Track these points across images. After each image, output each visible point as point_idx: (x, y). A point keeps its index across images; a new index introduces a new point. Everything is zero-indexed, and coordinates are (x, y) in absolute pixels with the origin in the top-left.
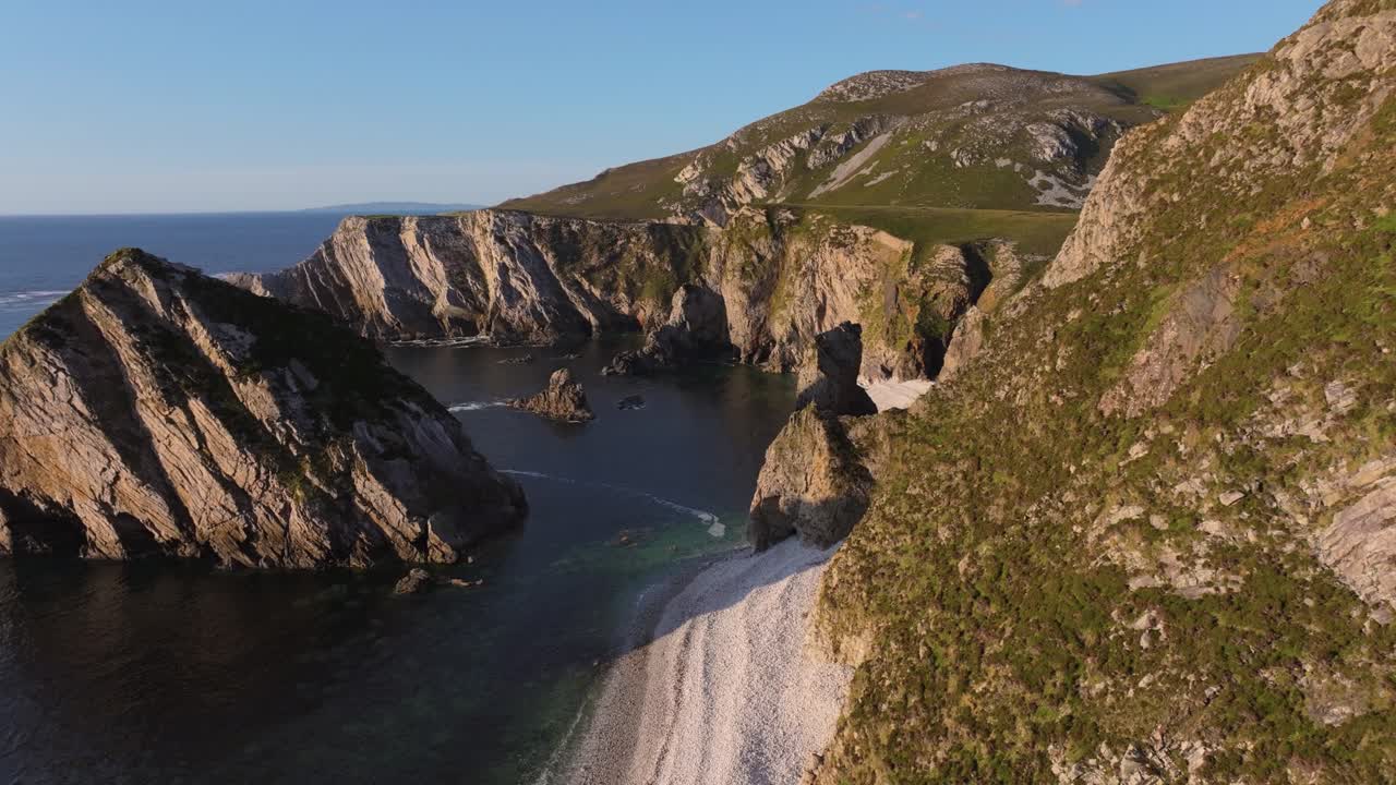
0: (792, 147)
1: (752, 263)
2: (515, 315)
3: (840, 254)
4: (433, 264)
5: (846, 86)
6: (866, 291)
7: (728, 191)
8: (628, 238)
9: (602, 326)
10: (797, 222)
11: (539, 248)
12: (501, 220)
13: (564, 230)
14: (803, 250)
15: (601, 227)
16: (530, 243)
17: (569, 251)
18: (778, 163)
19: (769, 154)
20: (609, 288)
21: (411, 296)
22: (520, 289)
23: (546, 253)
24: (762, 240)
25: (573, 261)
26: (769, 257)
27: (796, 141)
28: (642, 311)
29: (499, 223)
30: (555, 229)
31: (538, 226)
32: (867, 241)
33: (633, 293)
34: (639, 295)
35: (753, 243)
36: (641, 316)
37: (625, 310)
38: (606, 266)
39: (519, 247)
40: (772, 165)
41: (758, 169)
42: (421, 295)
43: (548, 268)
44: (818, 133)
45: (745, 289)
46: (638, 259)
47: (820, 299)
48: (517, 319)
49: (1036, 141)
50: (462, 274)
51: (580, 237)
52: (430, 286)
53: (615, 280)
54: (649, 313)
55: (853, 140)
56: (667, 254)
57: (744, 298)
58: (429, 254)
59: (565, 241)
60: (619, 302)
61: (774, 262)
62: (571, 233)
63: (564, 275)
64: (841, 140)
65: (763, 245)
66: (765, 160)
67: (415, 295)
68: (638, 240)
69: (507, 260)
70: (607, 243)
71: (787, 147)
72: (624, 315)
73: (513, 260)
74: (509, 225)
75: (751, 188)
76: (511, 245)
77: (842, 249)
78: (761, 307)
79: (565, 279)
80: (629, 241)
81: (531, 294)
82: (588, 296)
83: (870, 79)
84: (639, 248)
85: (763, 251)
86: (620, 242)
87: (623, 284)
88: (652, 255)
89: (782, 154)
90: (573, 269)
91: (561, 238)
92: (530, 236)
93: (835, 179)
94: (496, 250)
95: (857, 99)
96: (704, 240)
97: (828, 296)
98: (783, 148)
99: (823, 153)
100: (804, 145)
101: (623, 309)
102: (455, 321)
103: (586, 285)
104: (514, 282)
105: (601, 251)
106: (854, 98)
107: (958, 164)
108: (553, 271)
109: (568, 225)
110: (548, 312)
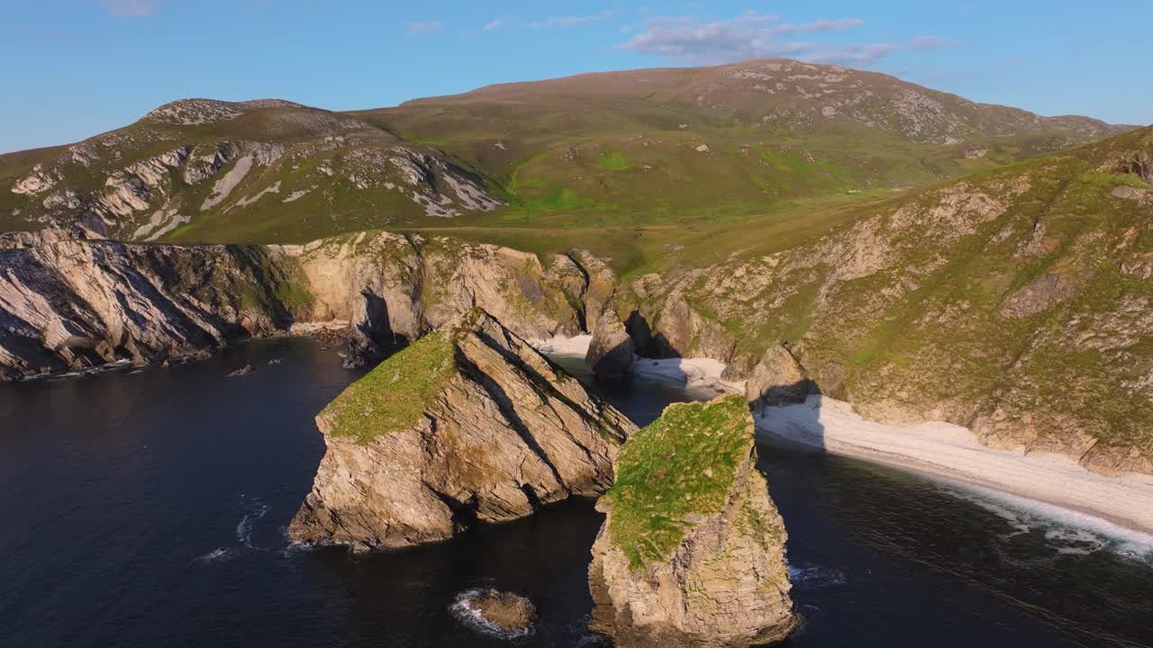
0: (163, 164)
1: (407, 273)
2: (153, 337)
3: (480, 263)
4: (30, 298)
5: (174, 110)
6: (504, 286)
7: (101, 204)
8: (214, 258)
9: (223, 336)
10: (427, 242)
11: (143, 273)
12: (99, 250)
13: (158, 255)
14: (442, 262)
15: (189, 251)
16: (133, 269)
17: (169, 274)
18: (152, 179)
19: (140, 170)
20: (216, 303)
21: (15, 332)
22: (142, 313)
23: (152, 277)
24: (410, 256)
25: (176, 283)
26: (416, 268)
27: (165, 159)
28: (246, 319)
29: (98, 253)
30: (150, 255)
31: (134, 253)
32: (495, 254)
33: (236, 305)
34: (240, 306)
35: (403, 259)
36: (246, 322)
37: (232, 319)
38: (205, 283)
39: (128, 275)
40: (145, 180)
41: (133, 183)
42: (26, 331)
43: (156, 290)
44: (184, 153)
45: (407, 292)
46: (228, 276)
47: (472, 293)
48: (154, 340)
49: (403, 171)
50: (65, 303)
51: (173, 261)
52: (31, 320)
53: (216, 295)
54: (254, 320)
55: (220, 161)
56: (248, 268)
57: (408, 299)
58: (21, 288)
59: (163, 265)
60: (226, 313)
61: (419, 271)
62: (165, 257)
63: (174, 296)
64: (211, 160)
65: (411, 260)
66: (136, 176)
67: (19, 331)
68: (223, 259)
69: (121, 287)
70: (198, 264)
71: (157, 164)
72: (232, 324)
73: (127, 286)
74: (108, 254)
75: (128, 201)
76: (119, 273)
77: (481, 260)
78: (418, 304)
79: (177, 300)
80: (215, 262)
81: (156, 315)
82: (201, 311)
83: (194, 105)
84: (225, 267)
85: (412, 264)
86: (208, 263)
87: (225, 298)
88: (238, 272)
89: (154, 170)
90: (179, 290)
91: (159, 263)
92: (131, 263)
93: (218, 194)
94: (106, 281)
95: (190, 123)
96: (269, 256)
97: (476, 291)
98: (154, 166)
99: (199, 171)
100: (174, 163)
101: (230, 320)
102: (77, 350)
103: (196, 303)
104: (134, 306)
105: (195, 271)
106: (187, 122)
107: (359, 186)
108: (163, 293)
109: (159, 251)
110: (178, 330)
